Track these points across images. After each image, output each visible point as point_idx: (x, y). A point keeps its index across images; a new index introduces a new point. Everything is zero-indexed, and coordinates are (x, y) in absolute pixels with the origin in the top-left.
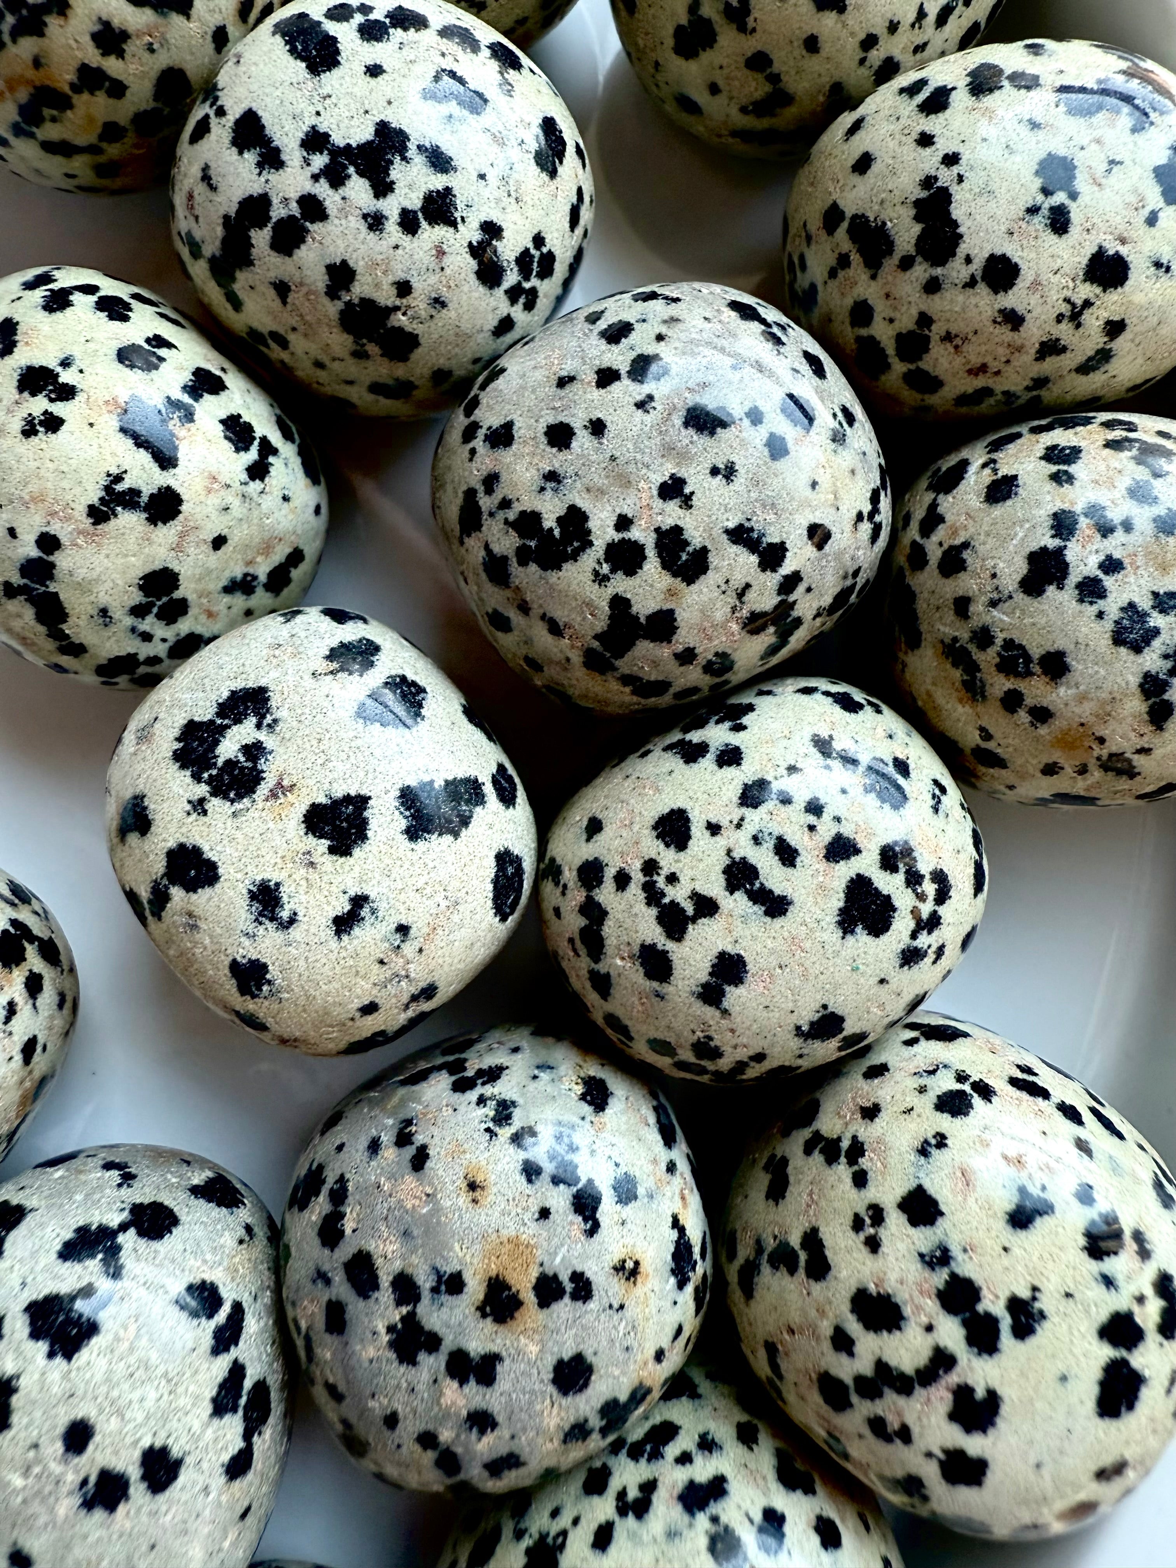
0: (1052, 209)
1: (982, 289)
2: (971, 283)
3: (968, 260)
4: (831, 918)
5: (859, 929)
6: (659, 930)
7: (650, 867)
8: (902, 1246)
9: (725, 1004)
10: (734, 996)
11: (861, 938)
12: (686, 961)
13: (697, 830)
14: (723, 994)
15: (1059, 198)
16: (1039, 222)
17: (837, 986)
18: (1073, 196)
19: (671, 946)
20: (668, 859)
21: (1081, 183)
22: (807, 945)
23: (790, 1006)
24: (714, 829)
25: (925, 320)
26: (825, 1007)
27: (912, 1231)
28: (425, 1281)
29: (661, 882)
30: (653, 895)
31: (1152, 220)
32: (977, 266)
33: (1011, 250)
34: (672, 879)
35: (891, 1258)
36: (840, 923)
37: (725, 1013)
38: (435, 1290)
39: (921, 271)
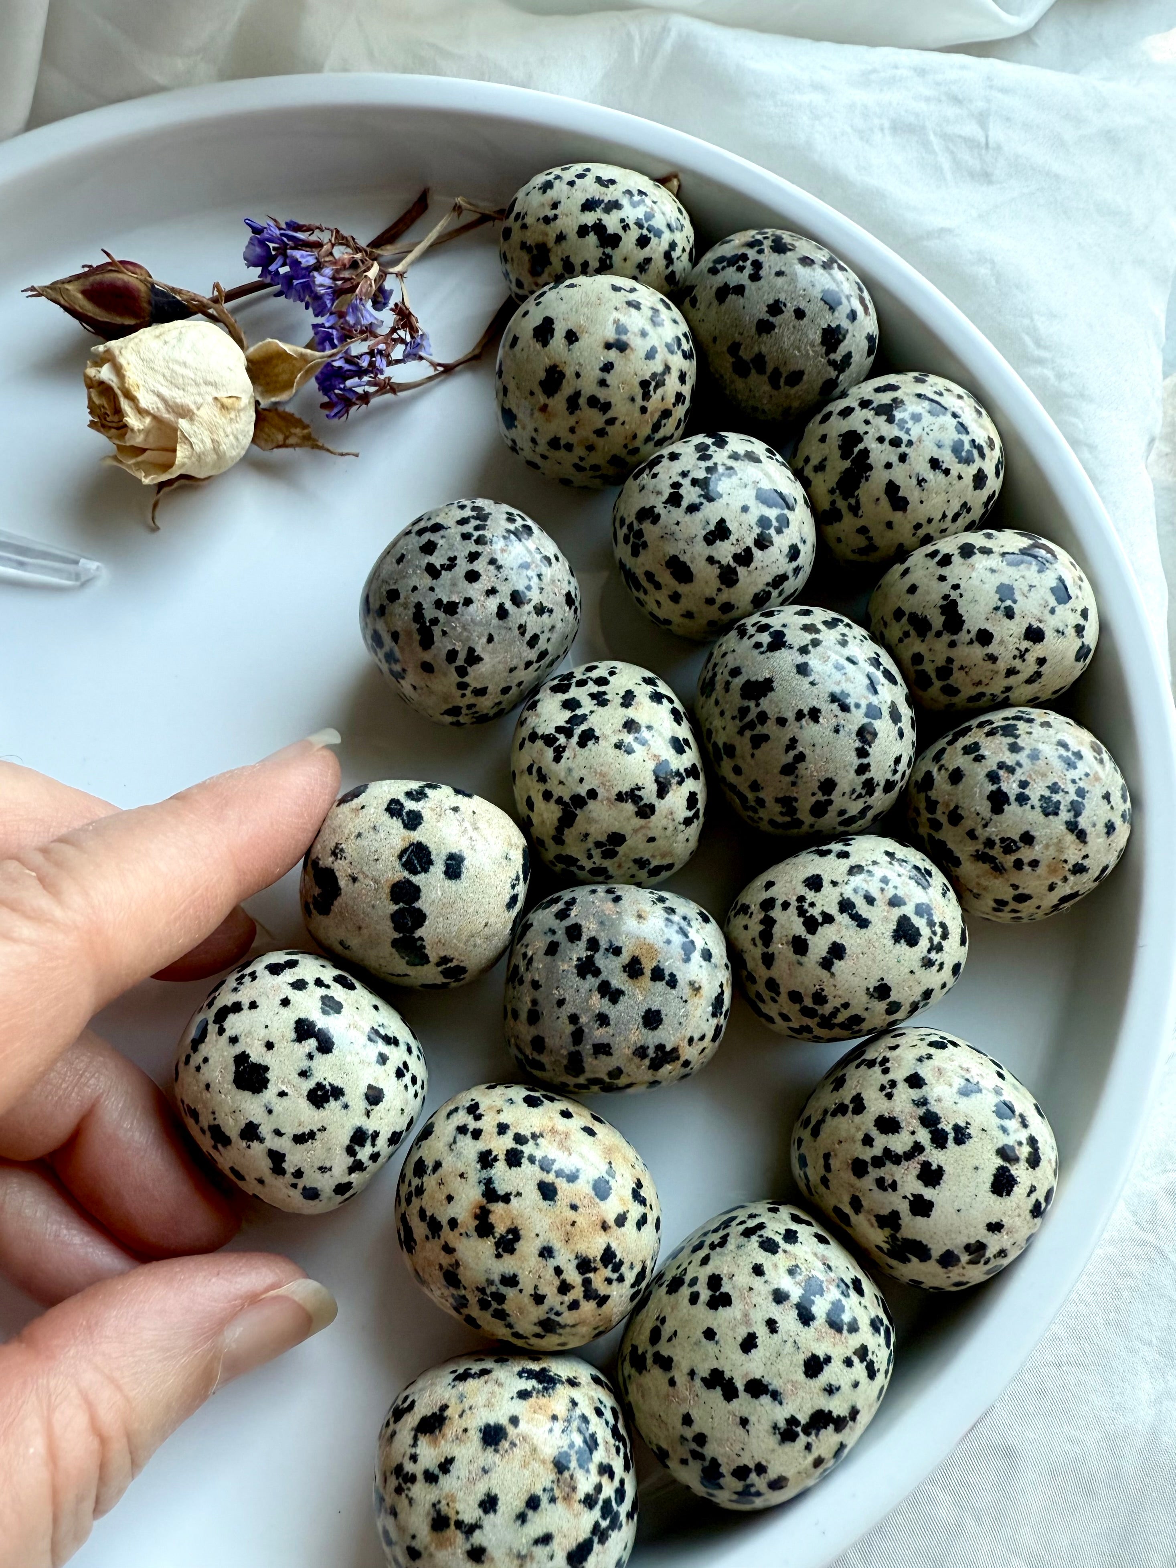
0: (1006, 608)
1: (976, 645)
2: (971, 642)
3: (969, 632)
4: (889, 934)
5: (902, 941)
6: (803, 928)
7: (801, 899)
8: (904, 1096)
9: (833, 970)
10: (838, 965)
11: (903, 947)
12: (816, 945)
13: (826, 883)
14: (832, 964)
15: (1008, 603)
16: (1000, 613)
17: (890, 969)
18: (1015, 602)
19: (809, 936)
20: (810, 896)
21: (1018, 596)
22: (877, 944)
23: (865, 976)
24: (834, 884)
25: (950, 660)
26: (882, 979)
27: (911, 1091)
28: (603, 944)
29: (806, 906)
30: (801, 912)
31: (1052, 611)
32: (973, 634)
33: (988, 626)
34: (812, 905)
35: (898, 1102)
36: (893, 937)
37: (833, 974)
38: (607, 950)
39: (946, 638)
